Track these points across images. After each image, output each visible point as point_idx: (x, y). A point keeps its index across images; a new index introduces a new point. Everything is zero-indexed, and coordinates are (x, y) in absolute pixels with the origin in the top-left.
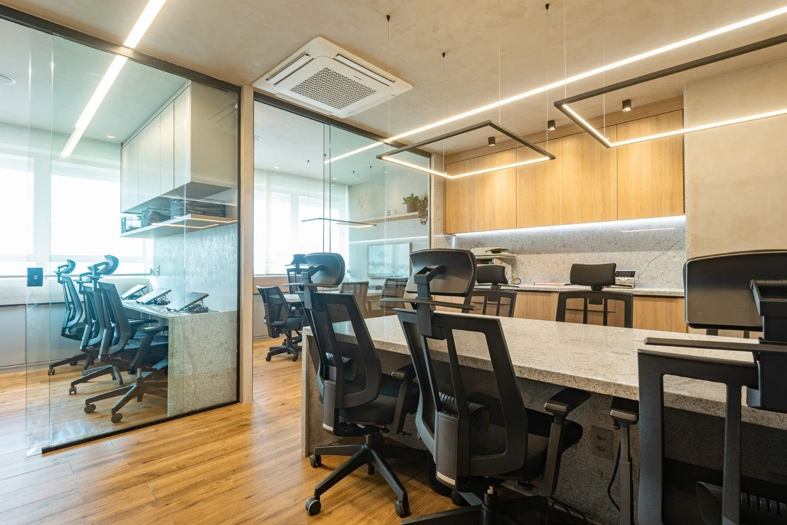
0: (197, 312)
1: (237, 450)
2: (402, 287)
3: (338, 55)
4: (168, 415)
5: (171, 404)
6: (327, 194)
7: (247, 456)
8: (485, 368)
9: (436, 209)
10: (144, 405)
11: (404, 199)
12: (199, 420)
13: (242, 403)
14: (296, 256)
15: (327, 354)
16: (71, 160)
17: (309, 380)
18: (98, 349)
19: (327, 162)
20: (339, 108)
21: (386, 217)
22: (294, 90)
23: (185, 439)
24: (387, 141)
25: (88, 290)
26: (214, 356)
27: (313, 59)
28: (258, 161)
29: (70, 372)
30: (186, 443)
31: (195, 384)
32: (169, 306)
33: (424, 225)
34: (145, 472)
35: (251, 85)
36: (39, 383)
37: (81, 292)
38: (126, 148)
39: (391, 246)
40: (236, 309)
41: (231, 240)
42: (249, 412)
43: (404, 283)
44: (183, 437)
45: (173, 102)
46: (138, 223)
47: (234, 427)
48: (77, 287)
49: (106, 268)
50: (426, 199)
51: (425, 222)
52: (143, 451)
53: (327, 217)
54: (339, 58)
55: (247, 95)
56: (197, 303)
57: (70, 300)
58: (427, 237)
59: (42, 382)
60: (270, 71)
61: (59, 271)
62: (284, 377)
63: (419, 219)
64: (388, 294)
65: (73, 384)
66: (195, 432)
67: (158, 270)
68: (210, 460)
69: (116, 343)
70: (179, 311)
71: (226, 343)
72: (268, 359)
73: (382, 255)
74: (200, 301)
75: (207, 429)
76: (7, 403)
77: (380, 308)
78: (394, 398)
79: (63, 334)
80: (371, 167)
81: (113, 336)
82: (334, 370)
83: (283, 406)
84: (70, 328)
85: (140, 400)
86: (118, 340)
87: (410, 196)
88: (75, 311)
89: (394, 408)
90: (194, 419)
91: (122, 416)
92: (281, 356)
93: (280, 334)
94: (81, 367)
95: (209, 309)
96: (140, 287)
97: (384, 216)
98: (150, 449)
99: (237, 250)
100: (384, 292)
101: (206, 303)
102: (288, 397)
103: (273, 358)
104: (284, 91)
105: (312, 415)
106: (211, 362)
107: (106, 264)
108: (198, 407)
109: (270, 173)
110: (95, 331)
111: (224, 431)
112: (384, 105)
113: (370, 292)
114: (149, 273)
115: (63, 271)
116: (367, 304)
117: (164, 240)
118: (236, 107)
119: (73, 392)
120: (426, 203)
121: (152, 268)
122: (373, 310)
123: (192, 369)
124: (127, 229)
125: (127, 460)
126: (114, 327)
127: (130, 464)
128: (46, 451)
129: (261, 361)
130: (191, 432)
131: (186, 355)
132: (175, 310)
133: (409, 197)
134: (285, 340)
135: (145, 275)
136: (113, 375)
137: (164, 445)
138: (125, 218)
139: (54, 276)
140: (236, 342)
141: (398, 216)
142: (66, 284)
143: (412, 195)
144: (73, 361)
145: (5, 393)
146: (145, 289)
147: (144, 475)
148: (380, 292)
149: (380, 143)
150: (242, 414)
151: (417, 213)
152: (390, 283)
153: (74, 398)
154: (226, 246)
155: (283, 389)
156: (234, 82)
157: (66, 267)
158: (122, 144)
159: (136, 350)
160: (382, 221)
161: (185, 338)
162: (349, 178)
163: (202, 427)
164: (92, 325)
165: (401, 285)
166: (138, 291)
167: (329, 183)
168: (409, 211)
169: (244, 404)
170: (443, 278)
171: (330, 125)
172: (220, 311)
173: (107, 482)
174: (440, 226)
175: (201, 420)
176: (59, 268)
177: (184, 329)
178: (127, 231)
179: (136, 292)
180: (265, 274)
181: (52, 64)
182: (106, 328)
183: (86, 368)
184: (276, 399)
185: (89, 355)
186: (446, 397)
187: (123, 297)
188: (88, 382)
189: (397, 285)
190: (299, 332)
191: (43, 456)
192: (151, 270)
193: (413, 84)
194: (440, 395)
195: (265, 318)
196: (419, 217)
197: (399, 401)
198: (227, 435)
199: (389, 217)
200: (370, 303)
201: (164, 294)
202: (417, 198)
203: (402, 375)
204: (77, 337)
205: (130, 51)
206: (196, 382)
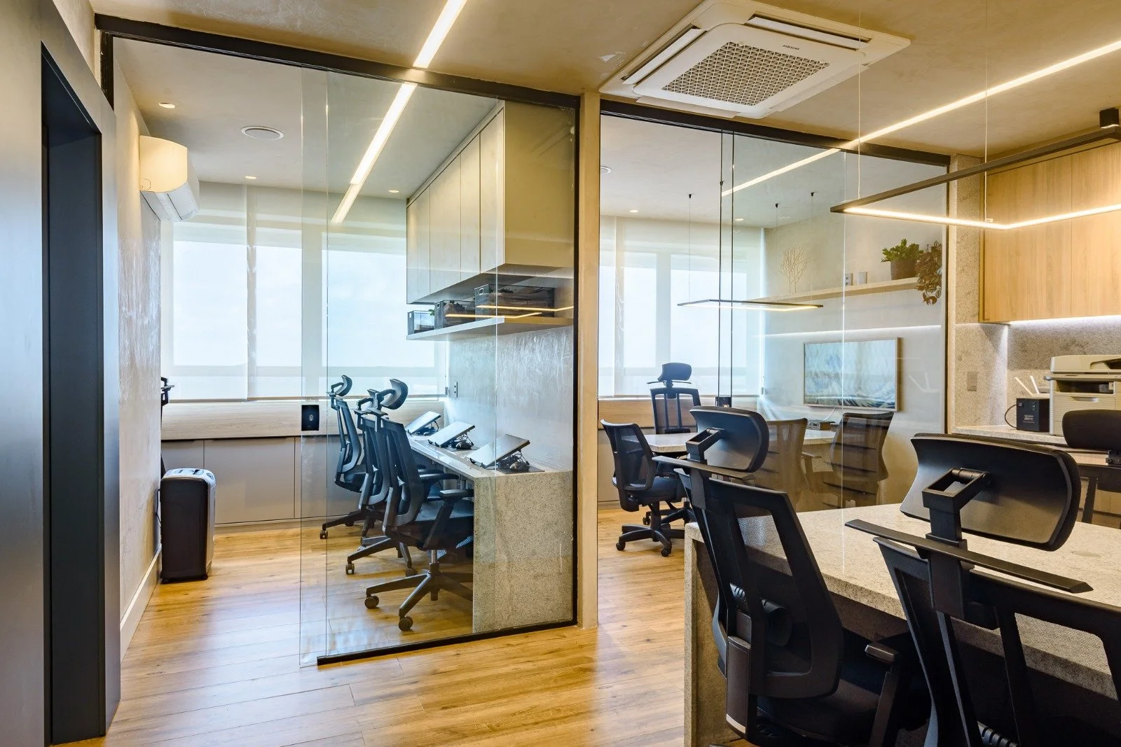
0: (514, 471)
1: (577, 715)
2: (880, 432)
3: (754, 16)
4: (474, 632)
5: (478, 614)
6: (726, 248)
7: (592, 730)
8: (1098, 690)
9: (961, 271)
10: (441, 606)
11: (886, 252)
12: (518, 647)
13: (581, 626)
14: (666, 367)
15: (733, 587)
16: (344, 229)
17: (697, 619)
18: (381, 511)
19: (726, 193)
20: (751, 103)
21: (844, 289)
22: (670, 88)
23: (498, 677)
24: (848, 146)
25: (369, 425)
26: (538, 544)
27: (706, 32)
28: (606, 205)
29: (345, 536)
30: (501, 685)
31: (511, 586)
32: (472, 455)
33: (931, 306)
34: (445, 725)
35: (596, 90)
36: (310, 551)
37: (359, 426)
38: (413, 206)
39: (856, 343)
40: (571, 469)
41: (562, 353)
42: (592, 646)
43: (883, 422)
44: (496, 673)
45: (478, 137)
46: (430, 321)
47: (569, 669)
48: (355, 418)
49: (391, 399)
50: (936, 250)
51: (935, 300)
52: (442, 687)
53: (726, 296)
54: (756, 21)
55: (590, 108)
56: (514, 454)
57: (345, 432)
58: (939, 327)
59: (315, 549)
60: (629, 66)
61: (333, 392)
62: (650, 586)
63: (921, 293)
64: (848, 442)
65: (351, 559)
66: (512, 667)
67: (455, 389)
68: (536, 723)
69: (405, 511)
70: (488, 466)
71: (556, 524)
72: (621, 547)
73: (835, 360)
74: (518, 452)
75: (529, 666)
76: (276, 578)
77: (830, 469)
78: (871, 694)
79: (338, 482)
80: (812, 194)
81: (401, 497)
82: (746, 621)
83: (649, 644)
84: (347, 473)
85: (434, 598)
86: (407, 503)
87: (899, 244)
88: (351, 450)
89: (870, 715)
90: (509, 643)
91: (412, 622)
92: (641, 543)
93: (640, 506)
94: (357, 529)
95: (531, 464)
96: (431, 415)
97: (841, 285)
98: (448, 686)
99: (572, 369)
100: (839, 437)
101: (526, 455)
102: (658, 626)
103: (629, 546)
104: (653, 92)
105: (703, 683)
106: (534, 553)
107: (393, 392)
108: (516, 623)
109: (623, 220)
110: (377, 483)
111: (555, 674)
112: (849, 85)
113: (811, 435)
114: (444, 393)
115: (337, 392)
116: (803, 463)
117: (464, 344)
118: (572, 131)
119: (350, 571)
120: (936, 259)
121: (447, 386)
122: (814, 471)
123: (506, 561)
124: (415, 329)
125: (421, 698)
126: (401, 486)
127: (426, 706)
128: (322, 662)
129: (609, 550)
130: (507, 665)
131: (498, 539)
132: (483, 466)
133: (897, 247)
134: (648, 514)
135: (438, 396)
136: (398, 549)
137: (469, 682)
138: (412, 313)
139: (327, 398)
140: (571, 524)
141: (870, 286)
142: (340, 409)
143: (904, 242)
144: (349, 521)
145: (273, 561)
146: (439, 421)
147: (444, 729)
148: (831, 435)
149: (833, 151)
150: (581, 647)
151: (914, 280)
152: (851, 420)
153: (352, 580)
154: (555, 362)
155: (648, 611)
156: (570, 90)
157: (341, 386)
158: (408, 200)
159: (430, 523)
160: (839, 295)
161: (497, 511)
162: (767, 216)
163: (521, 660)
164: (372, 474)
165: (878, 427)
166: (430, 422)
167: (728, 227)
168: (896, 276)
169: (584, 628)
170: (991, 501)
171: (733, 134)
172: (548, 470)
173: (396, 729)
174: (971, 305)
175: (520, 647)
176: (333, 387)
177: (495, 497)
178: (416, 332)
179: (428, 424)
180: (613, 394)
181: (327, 107)
182: (391, 486)
183: (365, 534)
184: (635, 627)
185: (370, 515)
186: (996, 737)
187: (411, 431)
188: (371, 557)
189: (868, 426)
190: (673, 504)
191: (319, 669)
192: (446, 389)
193: (911, 38)
194: (981, 728)
195: (614, 476)
196: (921, 288)
197: (883, 701)
198: (560, 683)
199: (850, 288)
200: (808, 459)
201: (465, 432)
202: (915, 247)
203: (889, 654)
204: (355, 486)
205: (422, 73)
206: (512, 582)
